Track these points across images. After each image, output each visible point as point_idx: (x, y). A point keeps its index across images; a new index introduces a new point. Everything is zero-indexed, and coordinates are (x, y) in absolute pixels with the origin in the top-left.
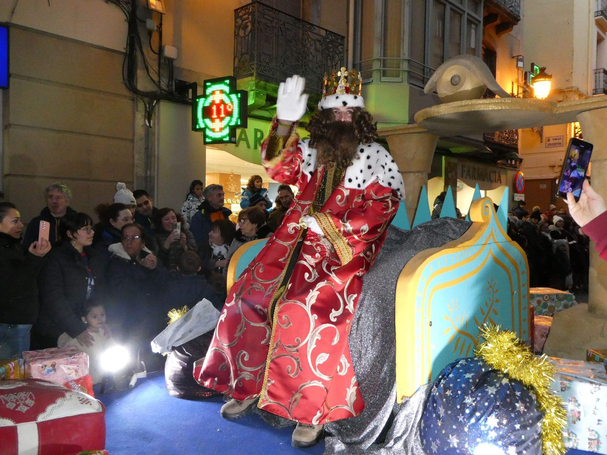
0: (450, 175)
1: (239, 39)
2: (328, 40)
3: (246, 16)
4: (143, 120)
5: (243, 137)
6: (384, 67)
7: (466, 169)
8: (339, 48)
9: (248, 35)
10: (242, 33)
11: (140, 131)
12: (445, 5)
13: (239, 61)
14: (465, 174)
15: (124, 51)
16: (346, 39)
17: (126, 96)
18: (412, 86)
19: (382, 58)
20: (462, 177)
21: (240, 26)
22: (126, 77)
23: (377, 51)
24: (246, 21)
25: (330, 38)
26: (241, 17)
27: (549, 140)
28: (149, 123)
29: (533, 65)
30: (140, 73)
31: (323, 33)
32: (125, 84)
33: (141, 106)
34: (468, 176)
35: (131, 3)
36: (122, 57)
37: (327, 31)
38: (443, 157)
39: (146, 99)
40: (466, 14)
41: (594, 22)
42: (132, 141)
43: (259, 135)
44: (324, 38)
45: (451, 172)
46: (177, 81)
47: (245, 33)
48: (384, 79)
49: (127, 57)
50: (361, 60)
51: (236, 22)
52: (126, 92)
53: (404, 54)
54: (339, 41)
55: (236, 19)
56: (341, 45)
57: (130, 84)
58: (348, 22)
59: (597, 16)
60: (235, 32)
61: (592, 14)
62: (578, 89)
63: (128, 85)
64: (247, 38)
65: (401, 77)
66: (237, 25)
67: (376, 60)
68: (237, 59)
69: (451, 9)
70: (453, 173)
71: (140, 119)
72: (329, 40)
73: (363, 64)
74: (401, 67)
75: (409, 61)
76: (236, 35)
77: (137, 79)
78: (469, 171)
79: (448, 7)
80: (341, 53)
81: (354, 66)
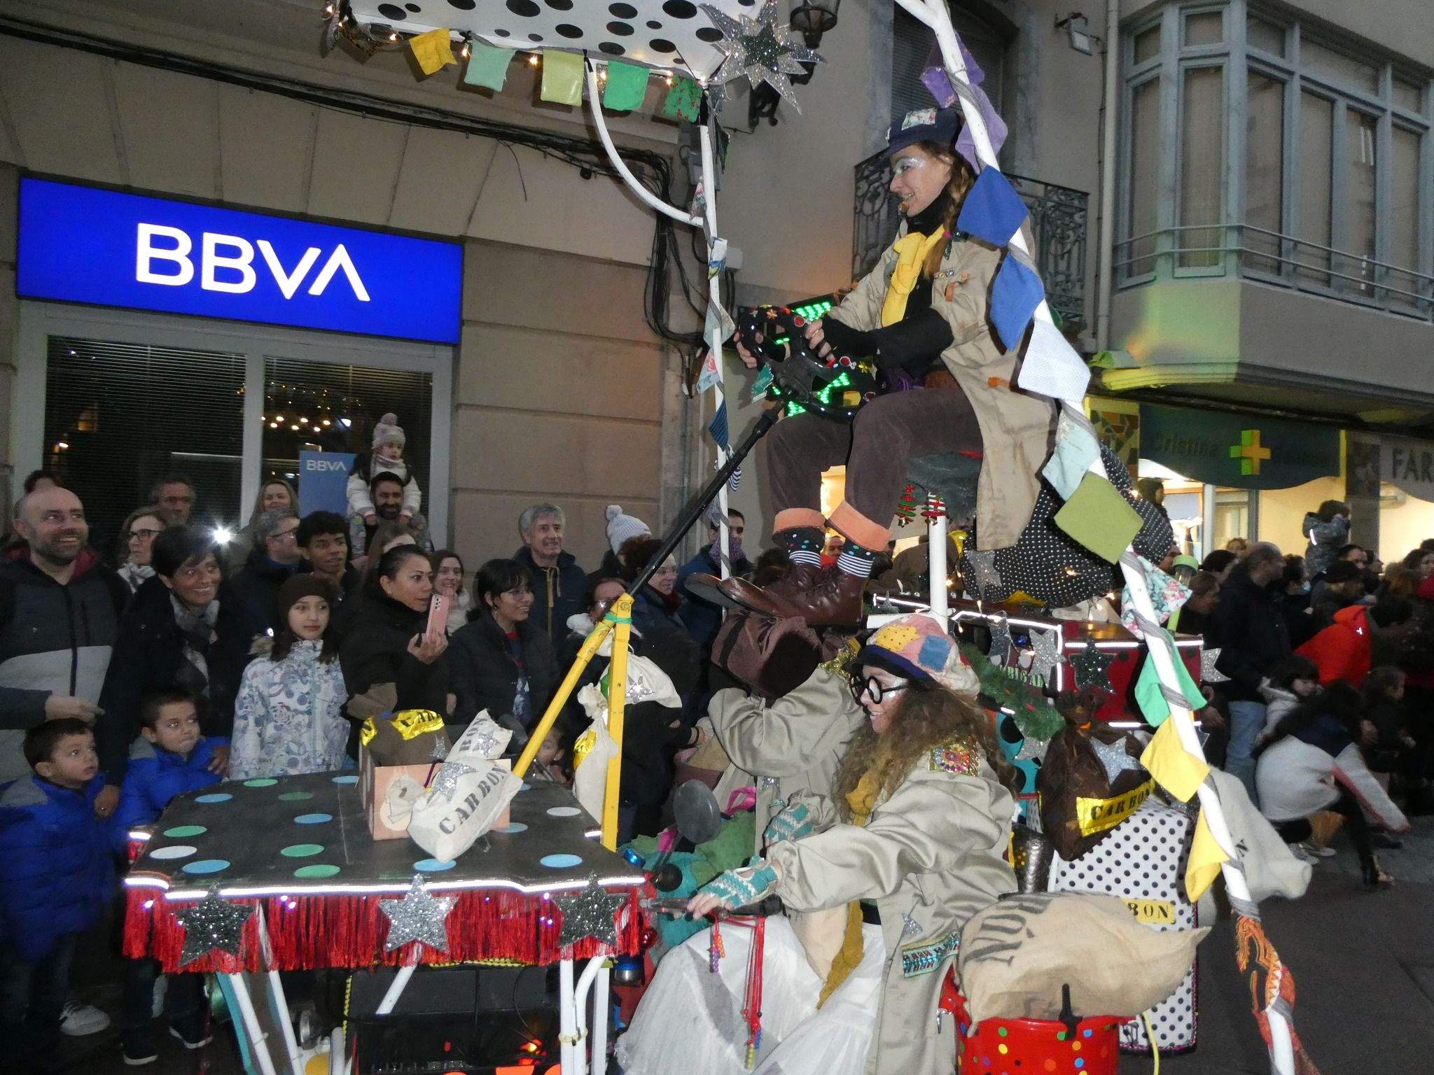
0: (1360, 473)
1: (863, 220)
2: (1050, 204)
3: (876, 176)
4: (677, 384)
6: (1181, 247)
7: (1404, 457)
8: (1077, 217)
9: (879, 211)
10: (867, 207)
11: (672, 404)
12: (1332, 102)
13: (862, 261)
14: (1402, 469)
15: (648, 263)
16: (1092, 200)
17: (648, 344)
18: (1247, 281)
19: (1176, 228)
20: (1395, 475)
21: (864, 196)
22: (650, 309)
23: (1165, 215)
24: (876, 184)
25: (1055, 198)
26: (868, 177)
28: (690, 389)
30: (675, 300)
31: (1040, 190)
32: (648, 322)
33: (675, 359)
34: (1411, 476)
35: (661, 178)
36: (646, 273)
37: (1047, 185)
38: (1343, 434)
39: (685, 347)
40: (1389, 113)
42: (659, 424)
44: (1041, 202)
45: (1364, 465)
46: (742, 310)
47: (873, 207)
48: (1180, 272)
49: (653, 273)
50: (1131, 235)
51: (857, 188)
52: (649, 336)
53: (1228, 216)
54: (1076, 203)
55: (857, 181)
56: (1082, 210)
57: (656, 321)
58: (1101, 162)
60: (856, 208)
63: (652, 322)
64: (876, 216)
65: (1221, 264)
66: (860, 193)
67: (1164, 236)
68: (858, 258)
69: (1350, 108)
70: (1369, 467)
71: (674, 385)
72: (1053, 204)
73: (1136, 244)
74: (1222, 241)
75: (1240, 229)
76: (858, 212)
77: (668, 311)
78: (1412, 461)
79: (1341, 104)
80: (1080, 226)
81: (1115, 249)
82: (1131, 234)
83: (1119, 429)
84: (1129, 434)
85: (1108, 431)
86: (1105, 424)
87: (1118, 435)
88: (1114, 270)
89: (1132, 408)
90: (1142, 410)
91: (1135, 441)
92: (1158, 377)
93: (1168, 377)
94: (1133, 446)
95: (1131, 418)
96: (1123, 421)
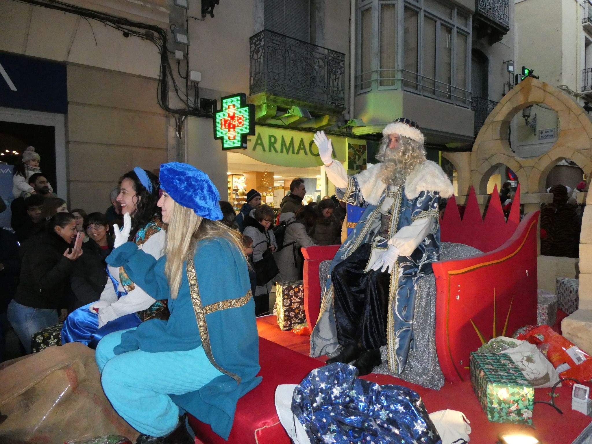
0: (446, 167)
1: (254, 61)
2: (330, 58)
3: (258, 42)
4: (174, 133)
5: (259, 142)
6: (381, 78)
8: (341, 64)
9: (260, 58)
10: (255, 56)
11: (172, 142)
12: (436, 21)
13: (254, 80)
15: (158, 78)
16: (347, 57)
17: (160, 114)
18: (406, 92)
19: (379, 70)
21: (254, 51)
22: (160, 98)
23: (375, 65)
24: (259, 46)
25: (332, 56)
26: (255, 43)
27: (542, 133)
28: (180, 134)
29: (523, 69)
30: (171, 94)
31: (326, 52)
32: (160, 104)
33: (173, 121)
35: (162, 39)
36: (157, 83)
37: (328, 50)
38: (440, 152)
39: (177, 116)
40: (455, 27)
41: (582, 28)
42: (167, 150)
43: (273, 140)
44: (327, 57)
45: (447, 164)
46: (202, 100)
47: (258, 56)
48: (381, 88)
49: (160, 83)
51: (251, 48)
52: (160, 111)
53: (398, 65)
54: (340, 58)
55: (250, 45)
56: (342, 61)
57: (163, 104)
58: (350, 42)
59: (585, 22)
60: (250, 56)
61: (580, 21)
62: (567, 87)
64: (259, 60)
65: (396, 85)
66: (252, 49)
67: (374, 73)
68: (252, 78)
69: (442, 24)
71: (172, 132)
72: (331, 58)
73: (364, 76)
74: (396, 76)
75: (402, 71)
76: (251, 58)
77: (169, 100)
79: (439, 23)
80: (342, 68)
81: (356, 78)
82: (362, 72)
83: (359, 151)
84: (363, 153)
85: (355, 152)
86: (354, 149)
87: (359, 153)
88: (356, 86)
89: (364, 142)
90: (367, 143)
91: (365, 156)
92: (372, 130)
93: (376, 130)
94: (364, 158)
95: (363, 146)
96: (360, 148)
